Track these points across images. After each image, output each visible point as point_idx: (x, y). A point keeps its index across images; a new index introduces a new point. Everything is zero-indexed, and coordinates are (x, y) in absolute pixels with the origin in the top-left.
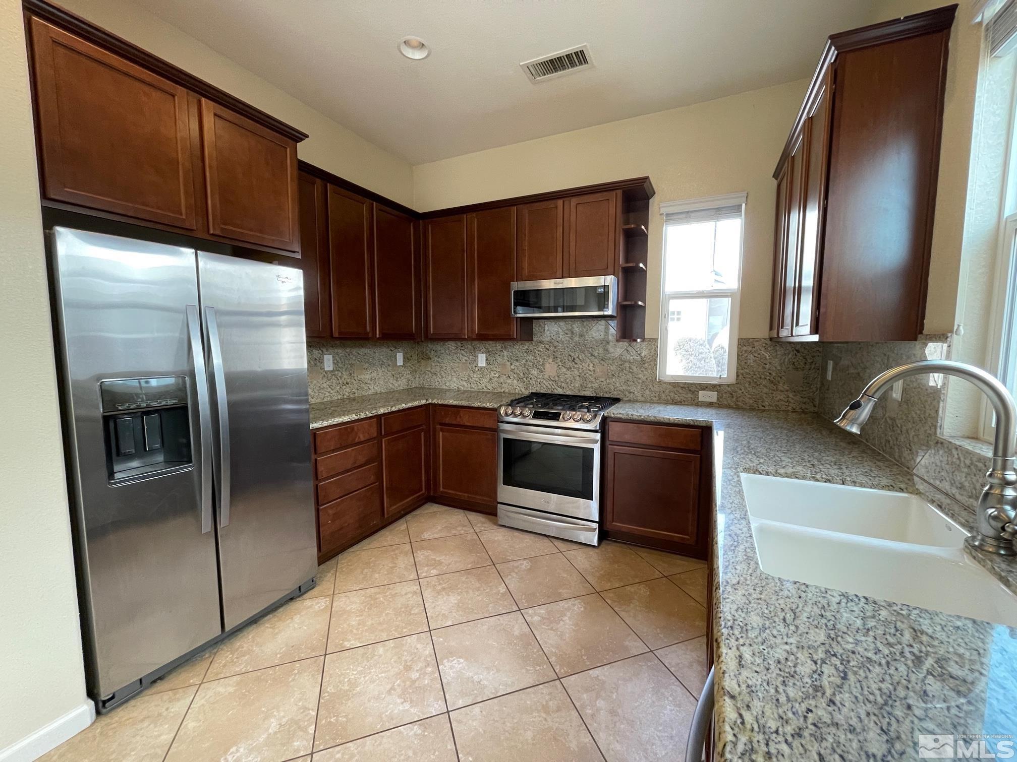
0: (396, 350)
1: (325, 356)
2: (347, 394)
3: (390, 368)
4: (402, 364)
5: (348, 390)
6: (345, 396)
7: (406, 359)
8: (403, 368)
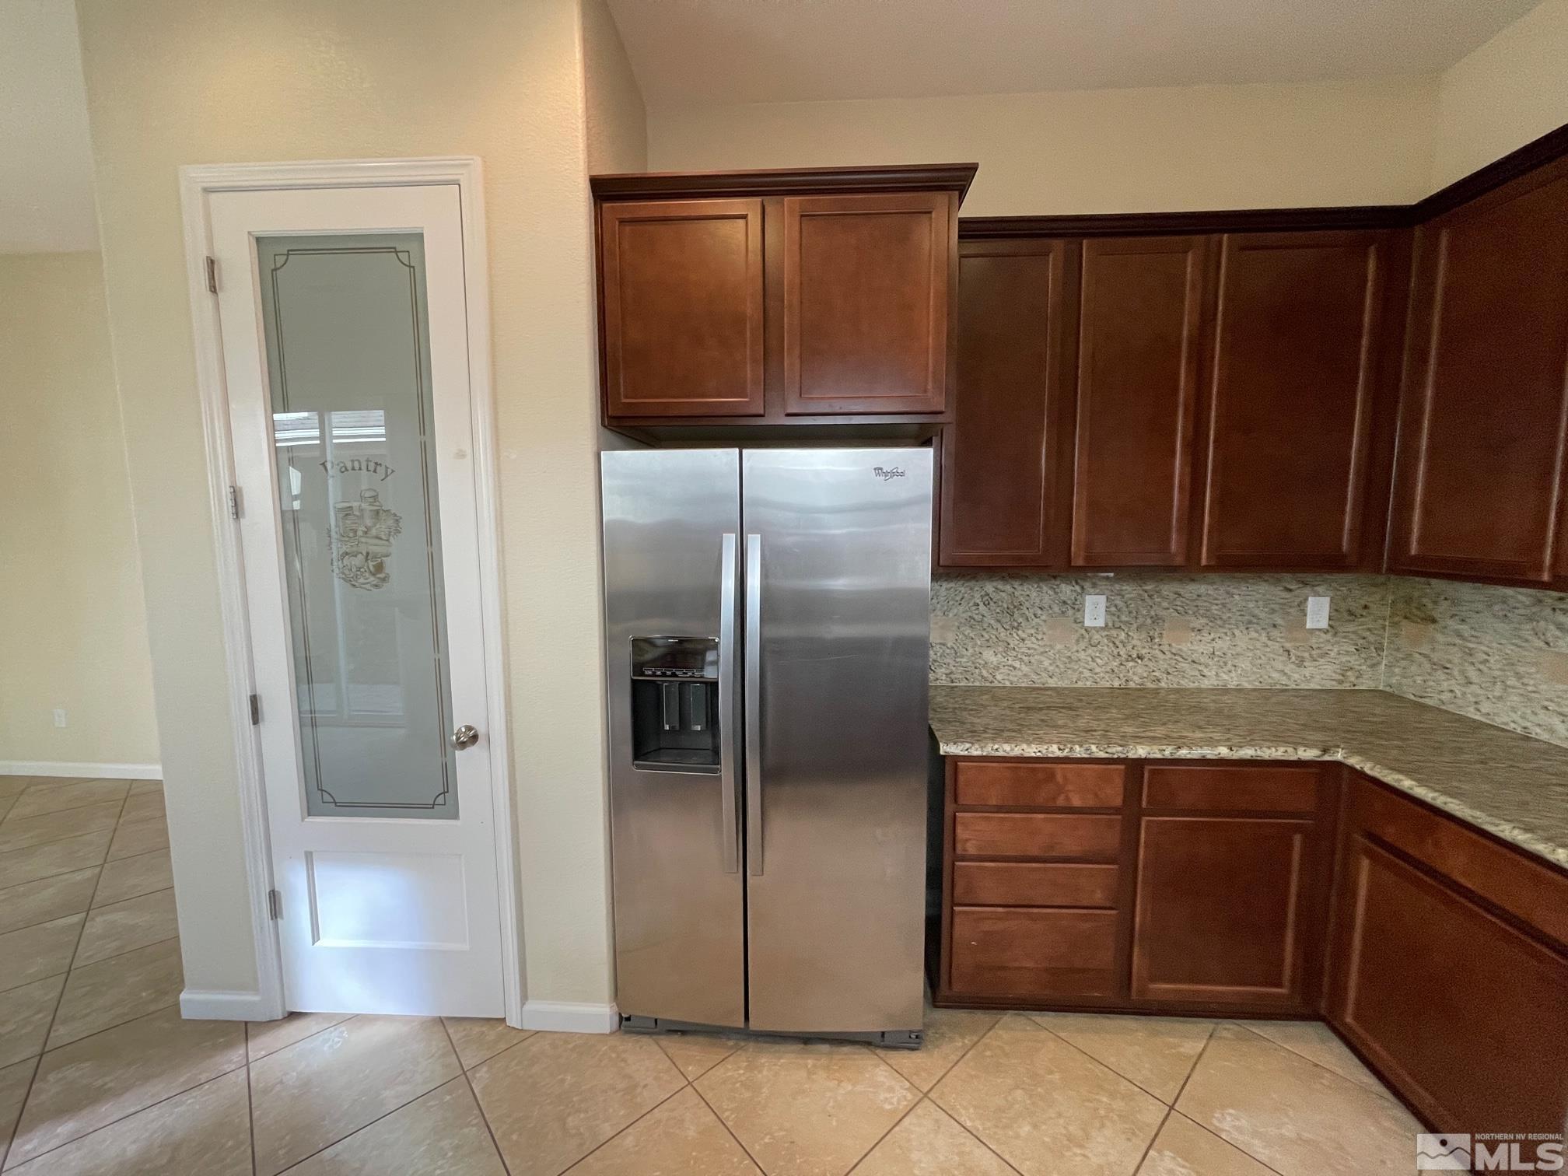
0: (1307, 590)
1: (1087, 597)
2: (1136, 678)
3: (1275, 633)
4: (1324, 624)
5: (1139, 670)
6: (1132, 685)
7: (1341, 615)
8: (1328, 637)
